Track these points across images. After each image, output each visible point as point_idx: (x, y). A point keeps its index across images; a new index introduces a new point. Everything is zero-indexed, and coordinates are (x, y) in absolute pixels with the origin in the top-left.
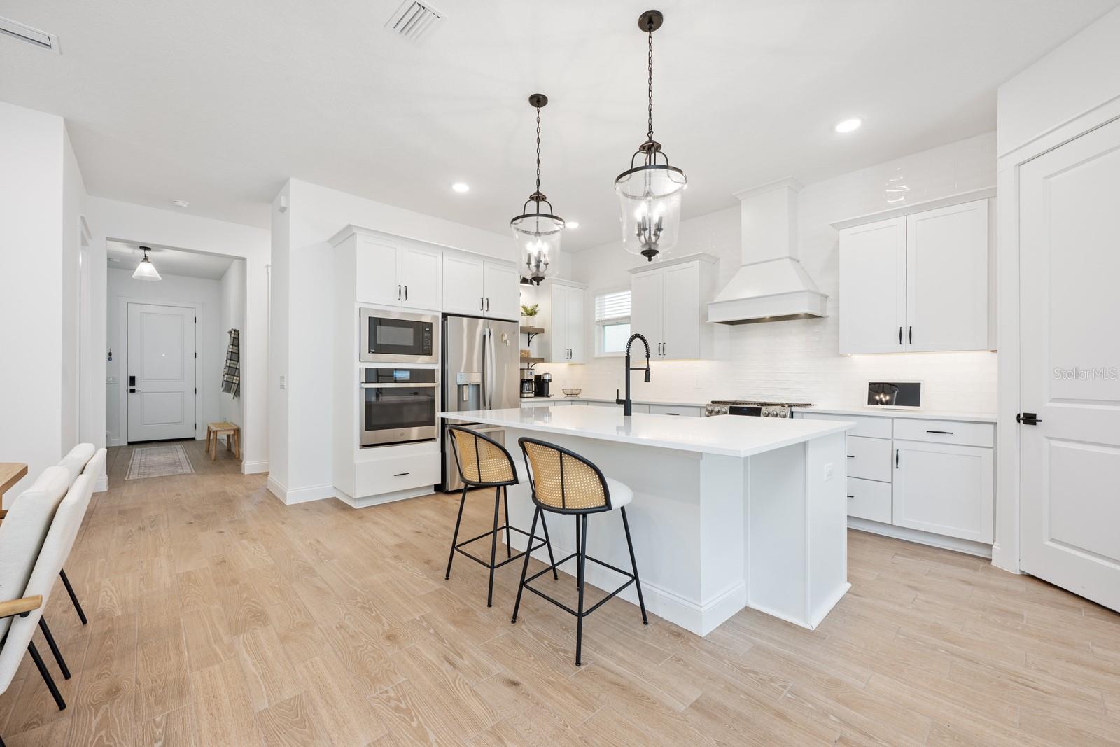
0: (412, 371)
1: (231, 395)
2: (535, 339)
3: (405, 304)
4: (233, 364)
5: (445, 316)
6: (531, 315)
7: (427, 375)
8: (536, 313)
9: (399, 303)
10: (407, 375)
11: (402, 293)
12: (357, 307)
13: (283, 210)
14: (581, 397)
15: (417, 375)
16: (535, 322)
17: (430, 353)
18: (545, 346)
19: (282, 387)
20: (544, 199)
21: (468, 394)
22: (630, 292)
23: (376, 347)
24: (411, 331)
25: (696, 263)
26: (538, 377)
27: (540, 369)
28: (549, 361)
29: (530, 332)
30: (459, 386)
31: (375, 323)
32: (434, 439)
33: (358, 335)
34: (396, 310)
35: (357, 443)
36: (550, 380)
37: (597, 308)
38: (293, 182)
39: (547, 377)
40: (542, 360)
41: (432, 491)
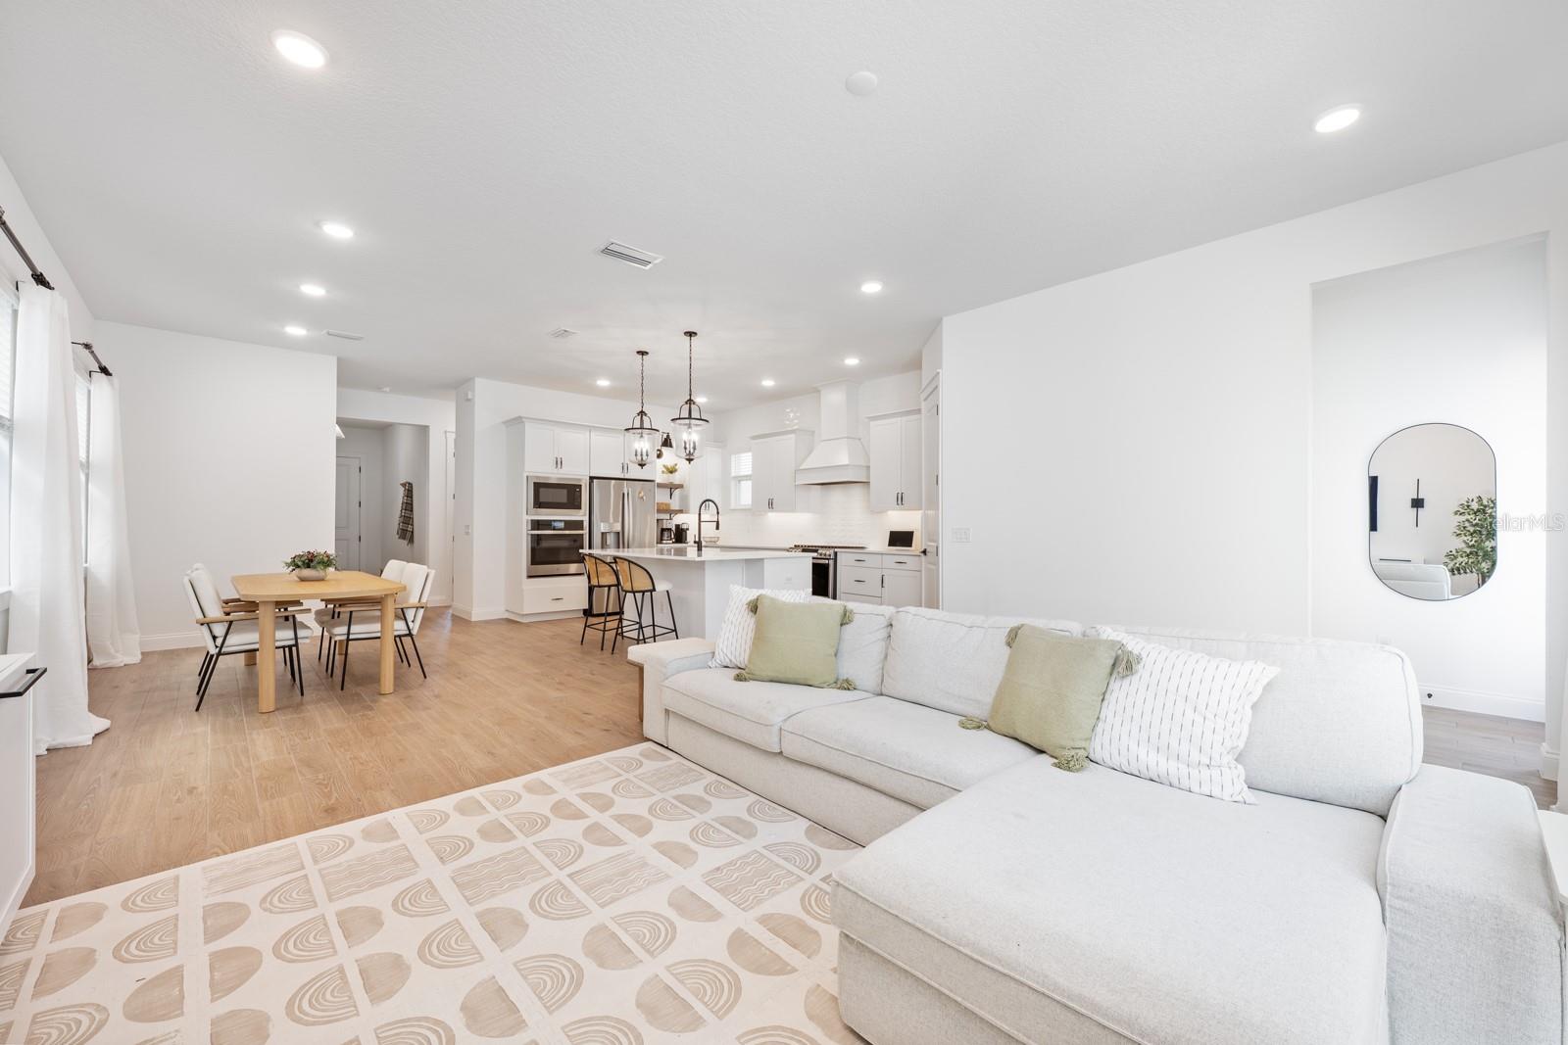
0: (566, 522)
1: (406, 542)
2: (677, 492)
3: (561, 471)
4: (408, 514)
5: (592, 478)
6: (671, 472)
7: (578, 525)
8: (676, 470)
9: (556, 471)
10: (562, 525)
11: (559, 463)
12: (525, 475)
13: (468, 400)
14: (719, 543)
15: (569, 525)
16: (676, 479)
17: (579, 508)
18: (684, 499)
19: (467, 533)
20: (646, 415)
21: (611, 539)
22: (750, 454)
23: (539, 504)
24: (565, 491)
25: (793, 436)
26: (677, 526)
27: (679, 519)
28: (687, 512)
29: (672, 488)
30: (603, 533)
31: (538, 486)
32: (583, 574)
33: (526, 495)
34: (554, 475)
35: (525, 574)
36: (688, 529)
37: (733, 465)
38: (478, 381)
39: (684, 527)
40: (681, 511)
41: (581, 614)
